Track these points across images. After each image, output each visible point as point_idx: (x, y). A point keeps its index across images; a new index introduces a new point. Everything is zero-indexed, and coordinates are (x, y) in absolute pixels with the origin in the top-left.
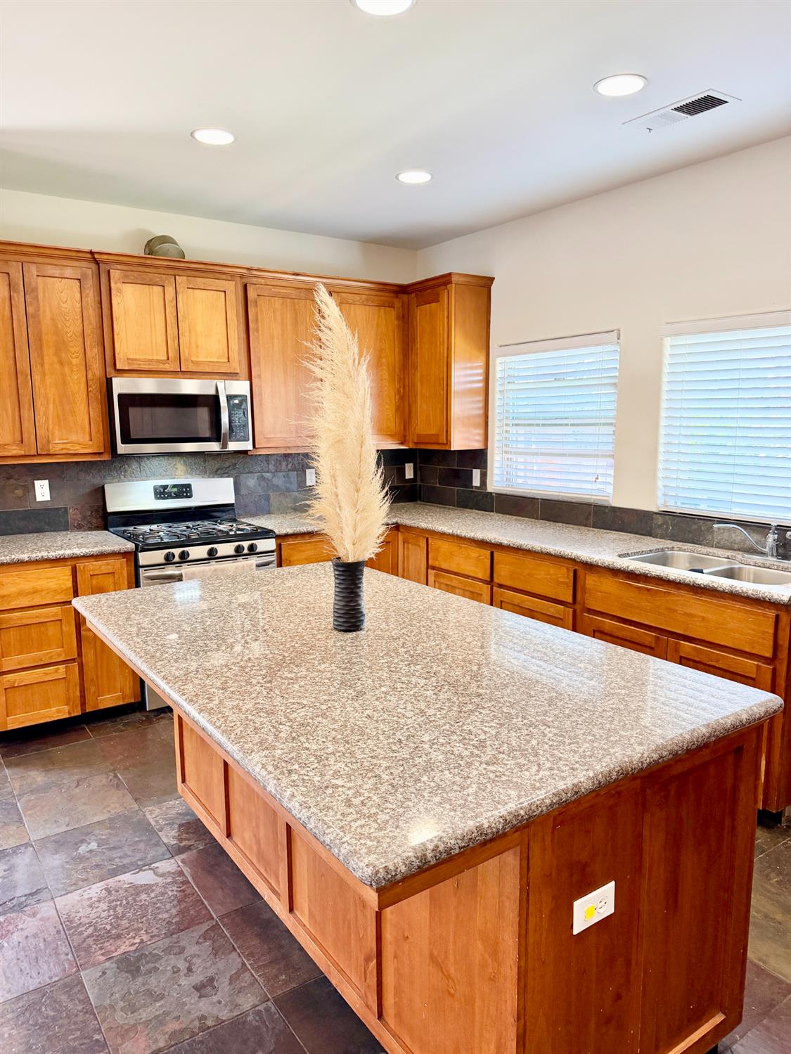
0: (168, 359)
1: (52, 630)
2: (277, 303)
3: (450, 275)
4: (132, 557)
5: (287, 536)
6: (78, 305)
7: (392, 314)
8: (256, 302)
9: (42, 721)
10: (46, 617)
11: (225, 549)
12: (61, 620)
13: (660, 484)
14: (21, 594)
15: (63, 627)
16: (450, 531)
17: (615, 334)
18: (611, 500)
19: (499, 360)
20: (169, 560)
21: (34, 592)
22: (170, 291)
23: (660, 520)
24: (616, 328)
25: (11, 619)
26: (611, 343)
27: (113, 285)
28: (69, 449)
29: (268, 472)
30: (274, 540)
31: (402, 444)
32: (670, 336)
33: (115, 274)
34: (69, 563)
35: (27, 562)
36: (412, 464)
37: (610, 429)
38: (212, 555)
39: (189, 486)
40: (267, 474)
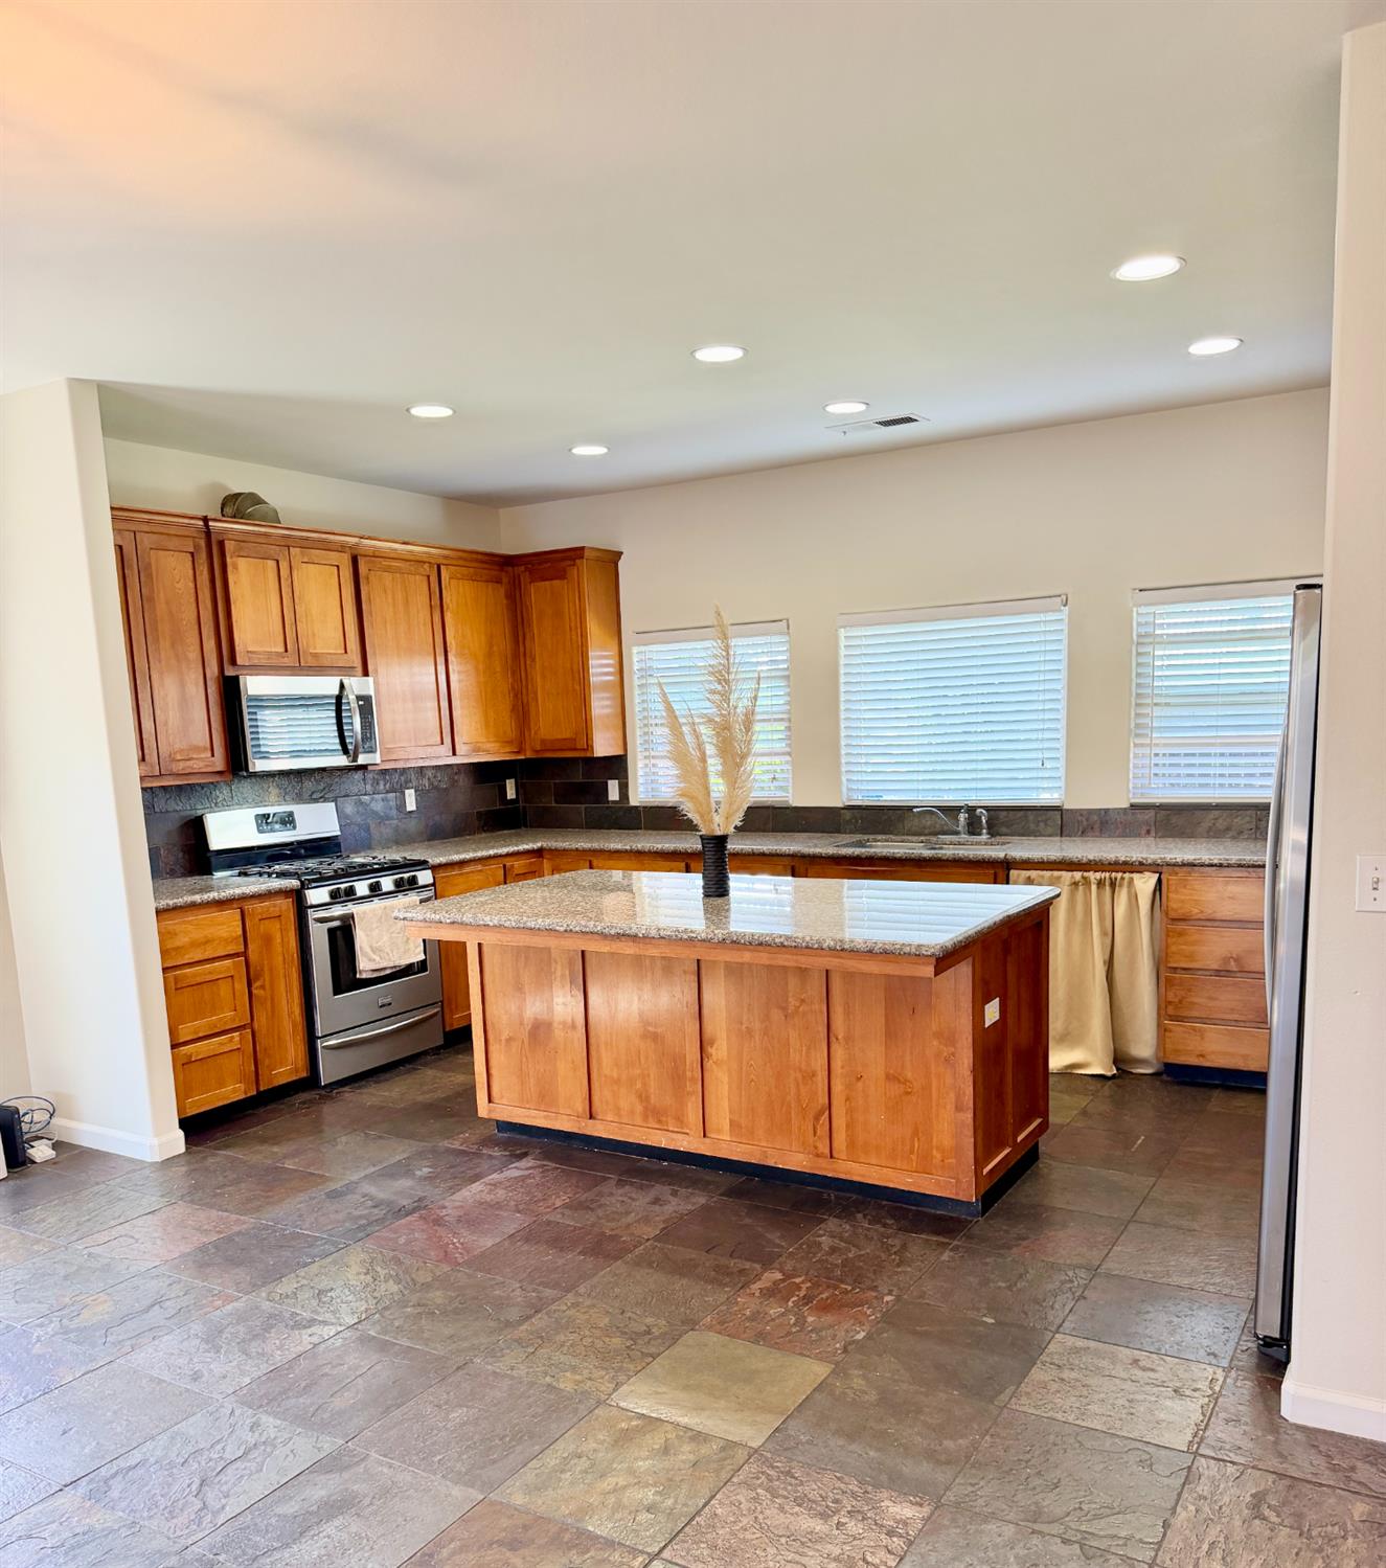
0: (286, 651)
1: (224, 989)
2: (387, 577)
3: (582, 549)
4: (298, 896)
5: (440, 866)
6: (192, 585)
7: (502, 590)
8: (368, 578)
9: (221, 1104)
10: (220, 973)
11: (387, 883)
12: (232, 976)
13: (844, 779)
14: (194, 944)
15: (236, 985)
16: (628, 847)
17: (784, 623)
18: (791, 802)
19: (635, 650)
20: (335, 896)
21: (206, 943)
22: (284, 566)
23: (848, 815)
24: (785, 617)
25: (185, 975)
26: (781, 634)
27: (228, 560)
28: (193, 768)
29: (365, 795)
30: (429, 871)
31: (518, 752)
32: (844, 627)
33: (229, 546)
34: (235, 906)
35: (200, 904)
36: (513, 781)
37: (781, 726)
38: (375, 889)
39: (291, 814)
40: (366, 797)
